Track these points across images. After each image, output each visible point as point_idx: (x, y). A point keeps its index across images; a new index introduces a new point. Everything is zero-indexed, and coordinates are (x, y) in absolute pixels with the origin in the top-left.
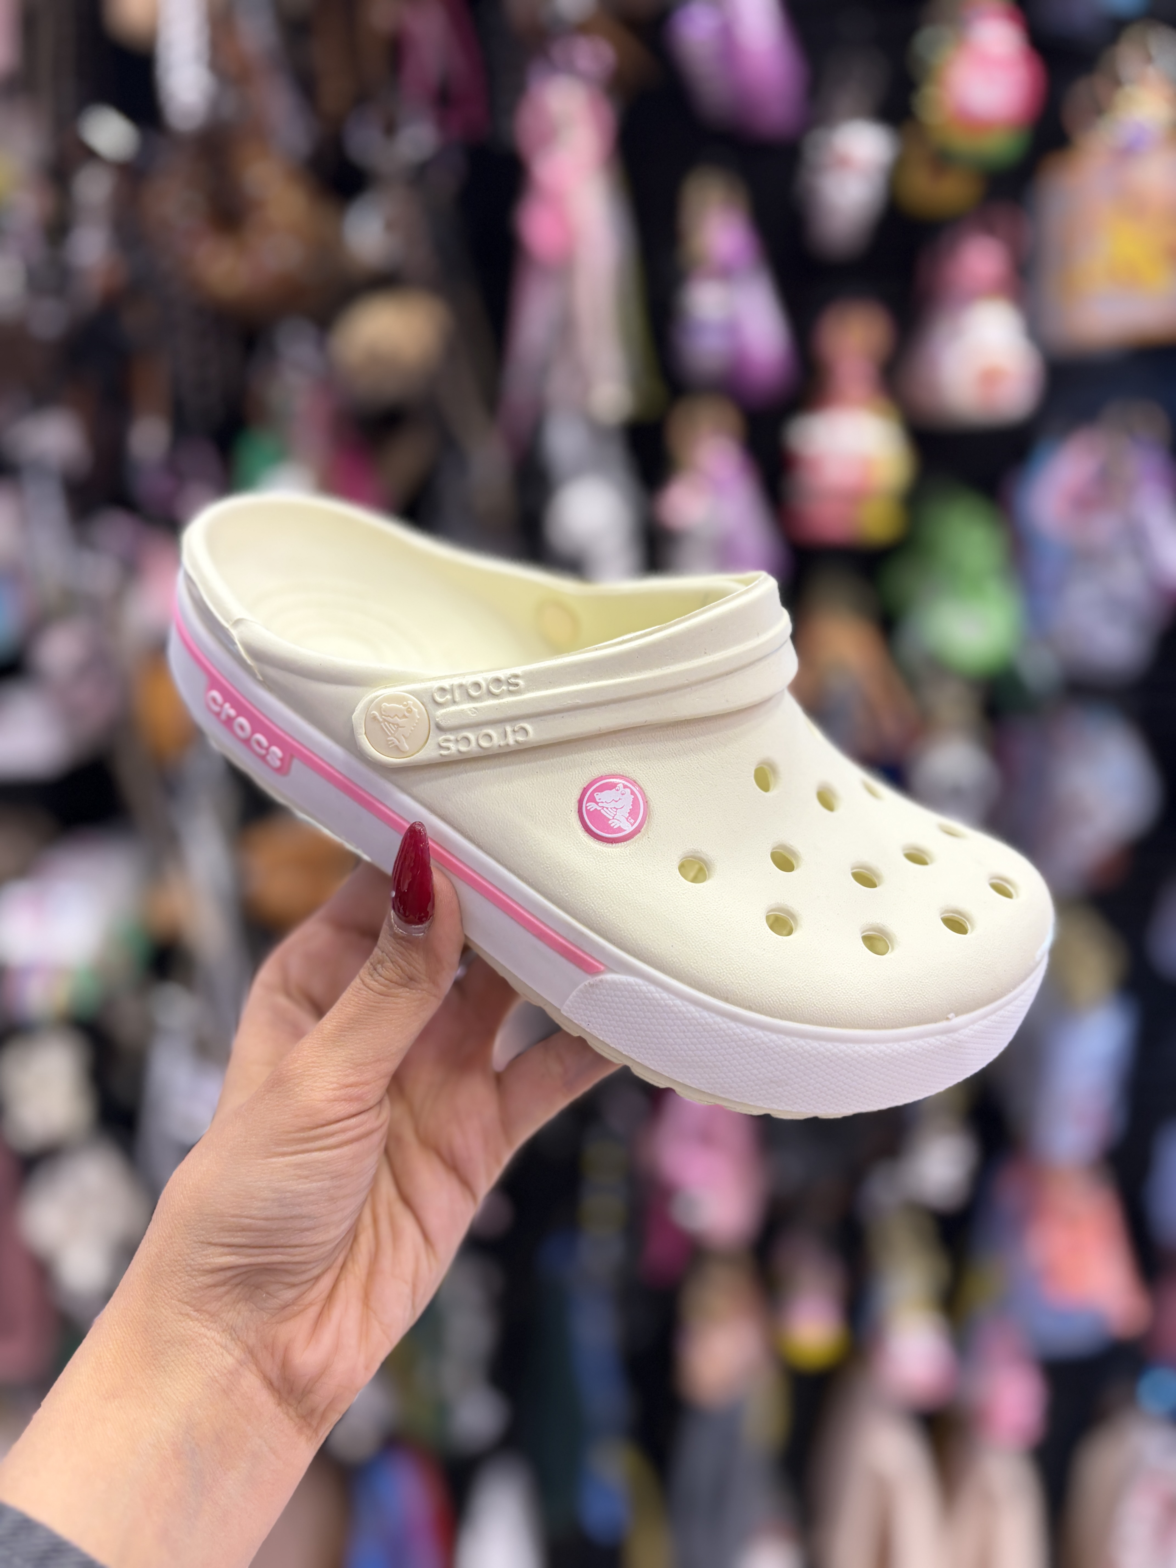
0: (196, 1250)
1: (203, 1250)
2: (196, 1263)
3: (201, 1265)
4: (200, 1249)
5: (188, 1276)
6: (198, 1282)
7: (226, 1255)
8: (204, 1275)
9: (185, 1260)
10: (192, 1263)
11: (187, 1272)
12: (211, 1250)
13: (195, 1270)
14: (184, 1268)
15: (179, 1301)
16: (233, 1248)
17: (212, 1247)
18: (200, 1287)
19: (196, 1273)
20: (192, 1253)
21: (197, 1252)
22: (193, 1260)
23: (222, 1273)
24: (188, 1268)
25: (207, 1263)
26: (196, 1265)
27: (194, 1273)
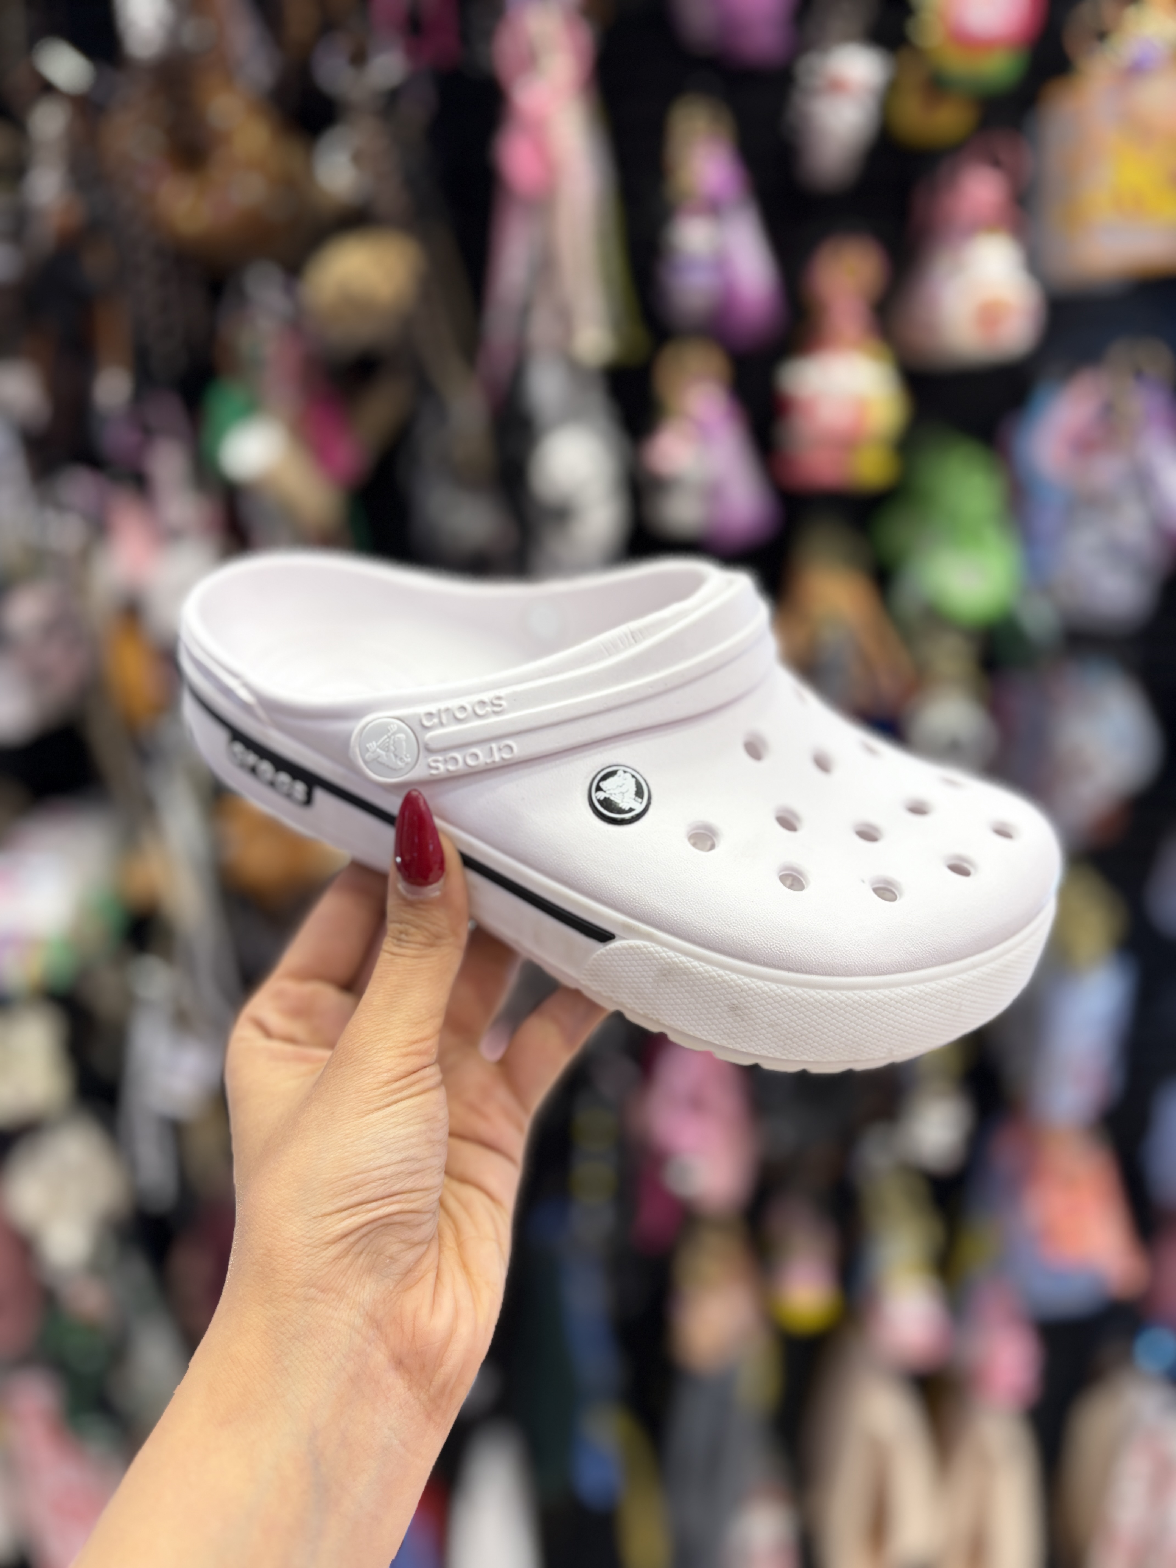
0: (311, 1227)
1: (319, 1224)
2: (314, 1240)
3: (320, 1239)
4: (315, 1225)
5: (308, 1256)
6: (321, 1258)
7: (344, 1219)
8: (327, 1248)
9: (300, 1243)
10: (311, 1241)
11: (306, 1253)
12: (328, 1220)
13: (315, 1247)
14: (301, 1251)
15: (303, 1287)
16: (351, 1209)
17: (329, 1217)
18: (324, 1263)
19: (318, 1249)
20: (308, 1232)
21: (313, 1229)
22: (310, 1238)
23: (344, 1240)
24: (307, 1249)
25: (327, 1234)
26: (315, 1241)
27: (316, 1250)
